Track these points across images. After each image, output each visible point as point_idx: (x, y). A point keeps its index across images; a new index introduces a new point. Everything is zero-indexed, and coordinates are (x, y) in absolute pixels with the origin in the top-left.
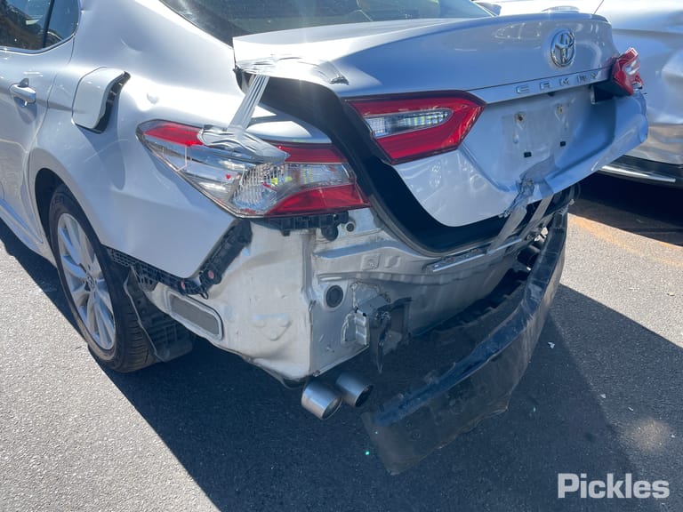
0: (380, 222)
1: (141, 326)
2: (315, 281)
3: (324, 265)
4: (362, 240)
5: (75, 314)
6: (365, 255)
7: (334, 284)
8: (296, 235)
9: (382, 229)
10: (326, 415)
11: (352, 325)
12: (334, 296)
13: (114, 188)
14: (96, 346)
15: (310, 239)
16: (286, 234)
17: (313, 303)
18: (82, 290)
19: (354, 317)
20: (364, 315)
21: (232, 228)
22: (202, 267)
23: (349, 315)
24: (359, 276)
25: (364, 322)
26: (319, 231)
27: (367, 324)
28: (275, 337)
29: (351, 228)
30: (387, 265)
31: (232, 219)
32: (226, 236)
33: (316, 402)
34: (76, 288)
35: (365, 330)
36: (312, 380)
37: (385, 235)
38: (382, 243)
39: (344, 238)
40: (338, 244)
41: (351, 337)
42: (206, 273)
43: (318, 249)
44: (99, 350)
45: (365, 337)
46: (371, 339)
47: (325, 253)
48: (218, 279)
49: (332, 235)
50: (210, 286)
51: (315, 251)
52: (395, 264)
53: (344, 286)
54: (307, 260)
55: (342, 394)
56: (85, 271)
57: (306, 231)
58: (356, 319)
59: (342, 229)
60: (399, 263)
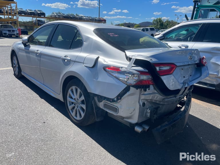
0: (155, 88)
2: (140, 101)
3: (143, 97)
4: (151, 92)
6: (152, 95)
7: (144, 102)
10: (141, 132)
12: (144, 104)
13: (95, 80)
14: (75, 120)
15: (141, 91)
16: (137, 89)
17: (140, 105)
21: (126, 88)
22: (117, 96)
23: (146, 109)
24: (149, 100)
25: (149, 111)
28: (131, 113)
29: (149, 89)
30: (156, 98)
31: (127, 86)
32: (124, 89)
33: (138, 129)
34: (70, 105)
35: (149, 113)
36: (137, 124)
37: (156, 91)
38: (155, 93)
39: (148, 91)
40: (146, 93)
41: (146, 115)
43: (142, 93)
45: (149, 115)
46: (151, 115)
48: (121, 99)
49: (145, 90)
50: (119, 100)
53: (146, 102)
54: (140, 95)
55: (144, 128)
56: (75, 100)
57: (140, 89)
58: (147, 111)
59: (147, 89)
60: (158, 98)
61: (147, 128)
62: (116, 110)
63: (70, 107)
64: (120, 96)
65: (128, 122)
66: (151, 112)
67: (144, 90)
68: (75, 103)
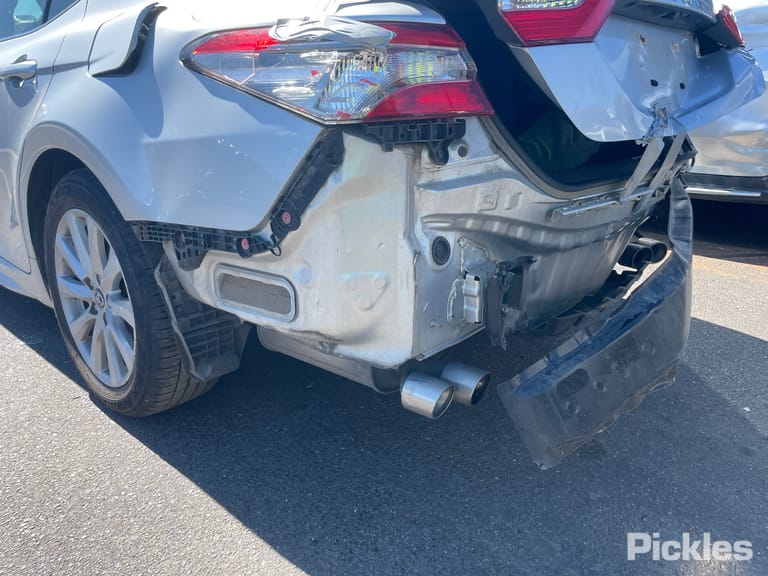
0: (496, 148)
1: (176, 330)
2: (418, 227)
3: (430, 203)
4: (477, 170)
5: (73, 353)
6: (480, 189)
7: (440, 234)
8: (399, 155)
9: (500, 157)
10: (437, 411)
11: (461, 297)
12: (441, 249)
13: (147, 140)
14: (103, 388)
15: (414, 162)
16: (389, 149)
17: (417, 254)
18: (87, 316)
19: (462, 284)
20: (477, 279)
21: (318, 145)
22: (274, 210)
23: (457, 280)
24: (469, 224)
25: (476, 289)
26: (425, 154)
27: (479, 292)
28: (368, 305)
29: (463, 152)
30: (506, 205)
31: (320, 129)
32: (309, 157)
33: (420, 397)
34: (77, 315)
35: (477, 300)
36: (414, 368)
37: (503, 164)
38: (502, 174)
39: (457, 166)
40: (447, 173)
41: (459, 314)
42: (280, 215)
43: (423, 180)
44: (108, 392)
45: (477, 310)
46: (485, 312)
47: (433, 186)
48: (295, 224)
49: (444, 159)
50: (286, 233)
51: (419, 183)
52: (516, 205)
53: (451, 238)
54: (411, 193)
55: (453, 387)
56: (92, 288)
57: (411, 150)
58: (464, 286)
59: (453, 153)
60: (520, 203)
61: (469, 383)
62: (282, 299)
63: (77, 328)
64: (289, 210)
65: (364, 363)
66: (485, 294)
67: (431, 156)
68: (94, 304)
